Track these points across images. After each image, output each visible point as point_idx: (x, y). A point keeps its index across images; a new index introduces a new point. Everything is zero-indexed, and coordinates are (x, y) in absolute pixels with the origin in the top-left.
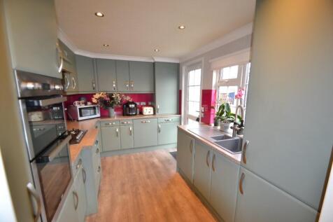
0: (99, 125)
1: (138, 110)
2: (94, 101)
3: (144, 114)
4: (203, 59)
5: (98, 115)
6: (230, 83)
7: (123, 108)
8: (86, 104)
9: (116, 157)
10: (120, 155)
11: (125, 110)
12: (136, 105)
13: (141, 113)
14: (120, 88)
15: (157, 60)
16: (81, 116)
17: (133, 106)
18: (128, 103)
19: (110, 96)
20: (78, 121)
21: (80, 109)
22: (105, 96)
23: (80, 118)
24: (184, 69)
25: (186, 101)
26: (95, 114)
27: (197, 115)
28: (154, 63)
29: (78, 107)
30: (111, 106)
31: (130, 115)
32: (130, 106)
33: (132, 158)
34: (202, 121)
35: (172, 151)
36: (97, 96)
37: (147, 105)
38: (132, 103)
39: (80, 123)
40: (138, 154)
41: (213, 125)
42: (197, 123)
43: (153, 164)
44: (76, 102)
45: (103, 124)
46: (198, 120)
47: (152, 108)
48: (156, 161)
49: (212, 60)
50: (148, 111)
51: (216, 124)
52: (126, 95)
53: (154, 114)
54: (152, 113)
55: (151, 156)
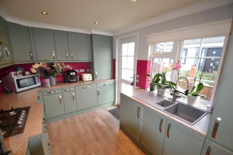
0: (40, 95)
1: (78, 77)
2: (34, 71)
3: (84, 80)
4: (137, 34)
5: (39, 84)
6: (164, 55)
7: (64, 76)
8: (24, 74)
9: (61, 121)
10: (64, 119)
11: (66, 78)
12: (76, 73)
13: (81, 79)
14: (60, 57)
15: (94, 32)
16: (19, 87)
17: (74, 73)
18: (68, 72)
19: (51, 65)
20: (16, 92)
21: (18, 81)
22: (45, 66)
23: (18, 90)
24: (117, 41)
25: (120, 69)
26: (35, 83)
27: (132, 80)
28: (91, 36)
29: (15, 78)
30: (52, 75)
31: (71, 82)
32: (71, 74)
33: (77, 120)
34: (137, 85)
35: (110, 109)
36: (36, 66)
37: (86, 72)
38: (73, 71)
39: (19, 95)
40: (81, 115)
41: (149, 89)
42: (132, 86)
43: (97, 125)
44: (13, 73)
45: (45, 93)
46: (132, 84)
47: (91, 75)
48: (99, 121)
49: (149, 35)
50: (87, 77)
51: (152, 89)
52: (66, 64)
53: (93, 79)
54: (91, 79)
55: (94, 117)
